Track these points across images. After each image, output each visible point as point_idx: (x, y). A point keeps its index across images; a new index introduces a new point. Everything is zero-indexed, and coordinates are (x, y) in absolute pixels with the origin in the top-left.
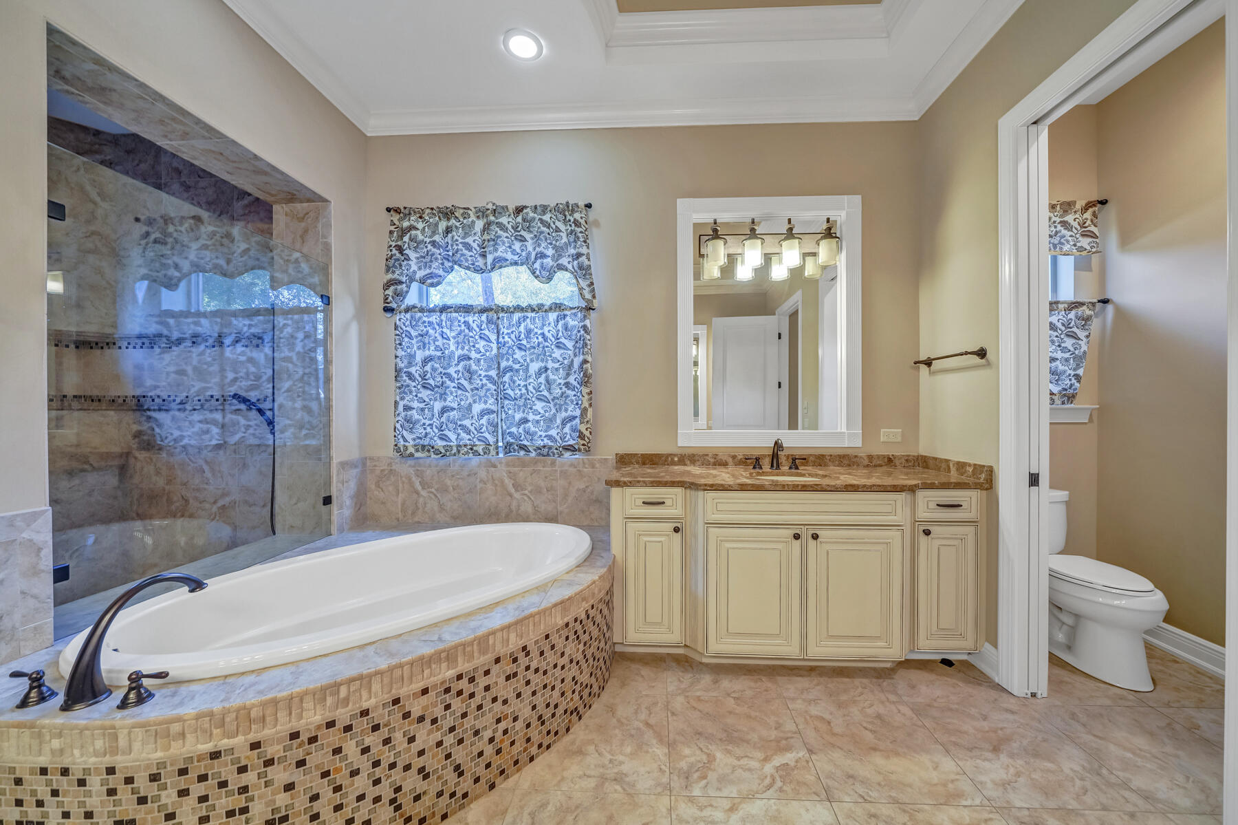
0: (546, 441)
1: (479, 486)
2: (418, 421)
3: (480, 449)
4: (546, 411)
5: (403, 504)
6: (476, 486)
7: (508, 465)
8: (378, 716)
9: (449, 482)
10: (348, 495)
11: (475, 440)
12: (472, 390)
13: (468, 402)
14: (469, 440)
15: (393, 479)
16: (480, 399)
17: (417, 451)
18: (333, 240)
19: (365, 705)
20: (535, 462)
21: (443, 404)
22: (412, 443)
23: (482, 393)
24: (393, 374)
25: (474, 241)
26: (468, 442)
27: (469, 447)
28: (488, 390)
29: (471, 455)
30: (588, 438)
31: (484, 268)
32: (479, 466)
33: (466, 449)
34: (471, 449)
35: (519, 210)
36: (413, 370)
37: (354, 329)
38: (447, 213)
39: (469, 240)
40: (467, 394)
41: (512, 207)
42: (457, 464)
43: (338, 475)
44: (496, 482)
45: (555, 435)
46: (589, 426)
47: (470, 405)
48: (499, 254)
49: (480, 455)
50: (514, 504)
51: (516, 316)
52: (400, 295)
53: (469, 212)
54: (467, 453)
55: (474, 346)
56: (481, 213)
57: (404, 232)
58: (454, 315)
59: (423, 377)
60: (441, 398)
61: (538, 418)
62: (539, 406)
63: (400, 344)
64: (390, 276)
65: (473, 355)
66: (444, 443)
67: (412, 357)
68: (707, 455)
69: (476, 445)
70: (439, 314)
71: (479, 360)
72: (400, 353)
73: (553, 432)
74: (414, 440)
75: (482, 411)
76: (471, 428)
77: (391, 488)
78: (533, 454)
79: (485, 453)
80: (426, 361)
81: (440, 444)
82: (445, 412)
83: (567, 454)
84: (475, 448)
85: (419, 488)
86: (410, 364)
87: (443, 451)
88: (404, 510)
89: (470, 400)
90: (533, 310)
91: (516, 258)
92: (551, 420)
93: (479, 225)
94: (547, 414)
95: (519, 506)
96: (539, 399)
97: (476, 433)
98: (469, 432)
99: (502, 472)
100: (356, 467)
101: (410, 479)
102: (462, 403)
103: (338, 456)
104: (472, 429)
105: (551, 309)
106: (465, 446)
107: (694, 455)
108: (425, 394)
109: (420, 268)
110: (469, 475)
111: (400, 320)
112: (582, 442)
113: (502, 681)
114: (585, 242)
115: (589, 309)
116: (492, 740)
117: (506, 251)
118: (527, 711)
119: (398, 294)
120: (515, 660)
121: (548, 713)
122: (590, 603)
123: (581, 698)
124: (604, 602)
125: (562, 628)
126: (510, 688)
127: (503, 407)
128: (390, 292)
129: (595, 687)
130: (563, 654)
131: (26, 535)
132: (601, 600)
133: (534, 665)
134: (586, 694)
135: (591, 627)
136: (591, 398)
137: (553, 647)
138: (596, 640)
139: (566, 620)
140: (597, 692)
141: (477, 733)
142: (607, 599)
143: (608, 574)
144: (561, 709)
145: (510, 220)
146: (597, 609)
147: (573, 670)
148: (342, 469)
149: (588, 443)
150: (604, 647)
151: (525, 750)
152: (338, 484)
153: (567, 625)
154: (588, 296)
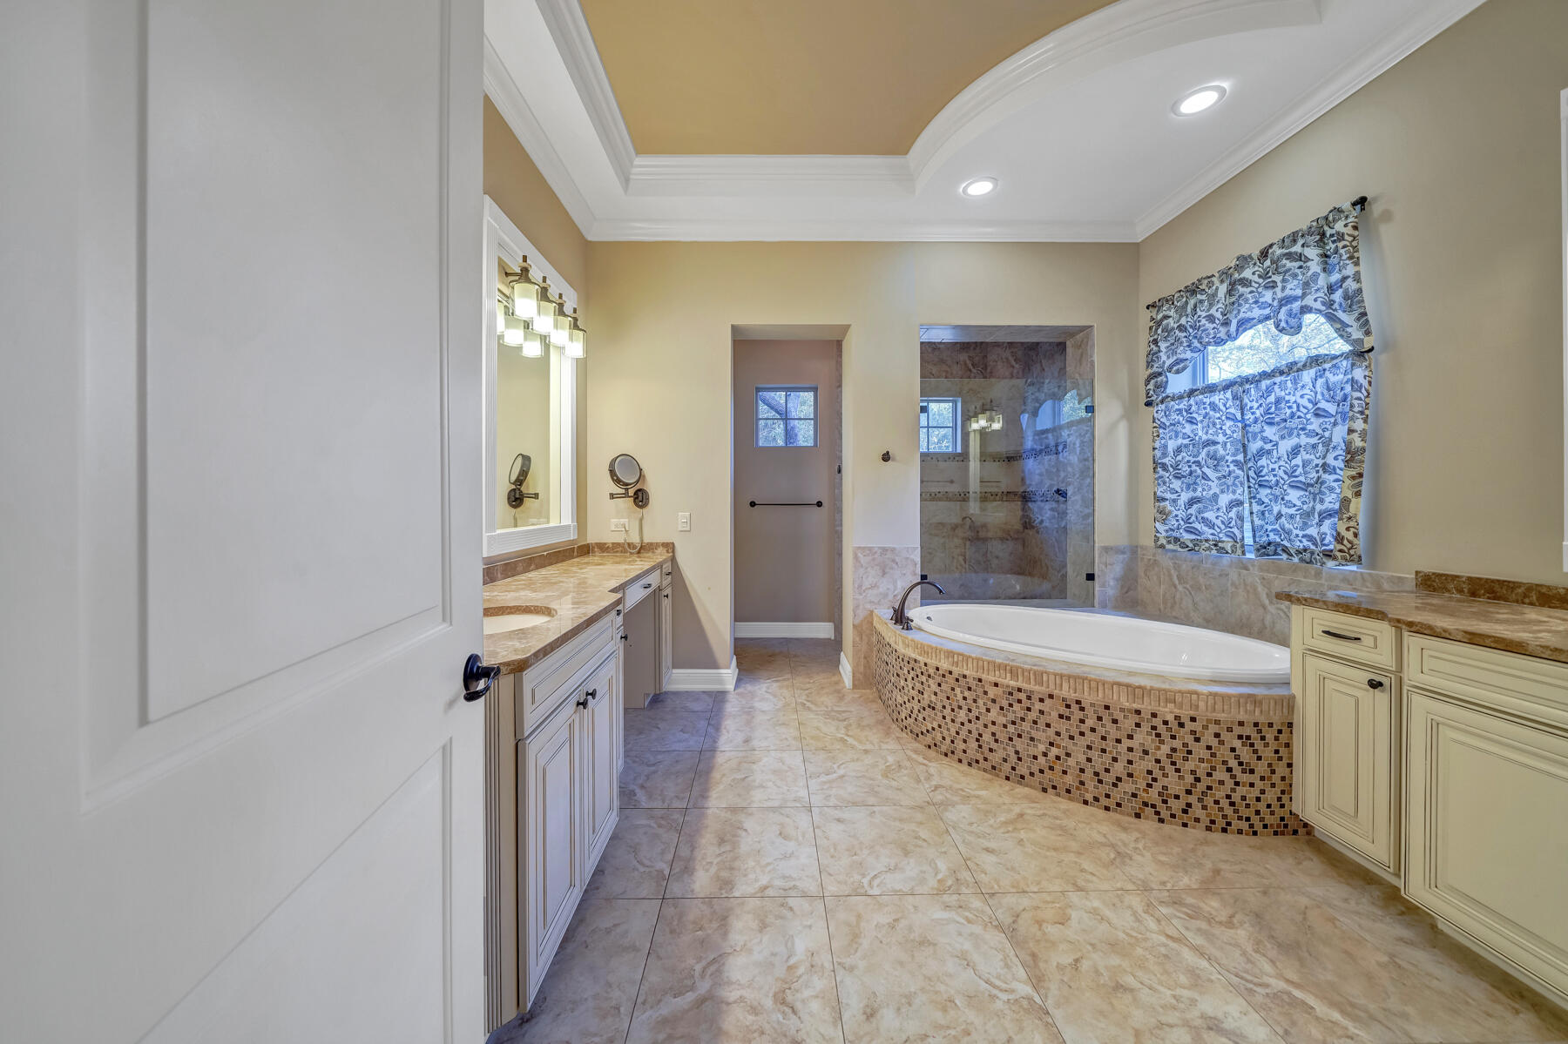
0: (1306, 543)
1: (1231, 589)
2: (1170, 512)
3: (1227, 547)
4: (1303, 503)
5: (1164, 596)
6: (1227, 590)
7: (1261, 570)
8: (973, 684)
9: (1201, 580)
10: (1112, 576)
11: (1221, 535)
12: (1219, 479)
13: (1211, 492)
14: (1212, 534)
15: (1156, 569)
16: (1228, 489)
17: (1169, 542)
18: (1096, 358)
19: (966, 672)
20: (1295, 569)
21: (1191, 494)
22: (1164, 534)
23: (1230, 481)
24: (1151, 466)
25: (1217, 311)
26: (1211, 537)
27: (1211, 542)
28: (1237, 477)
29: (1214, 552)
30: (1349, 541)
31: (1225, 337)
32: (1230, 566)
33: (1207, 545)
34: (1215, 545)
35: (1264, 254)
36: (1166, 461)
37: (1122, 430)
38: (1193, 290)
39: (1213, 311)
40: (1210, 483)
41: (1256, 253)
42: (1210, 561)
43: (1100, 557)
44: (1249, 588)
45: (1315, 535)
46: (1352, 524)
47: (1215, 496)
48: (1242, 315)
49: (1227, 553)
50: (1268, 618)
51: (1264, 384)
52: (1161, 387)
53: (1213, 279)
54: (1209, 549)
55: (1221, 429)
56: (1225, 274)
57: (1159, 323)
58: (1201, 397)
59: (1176, 467)
60: (1188, 488)
61: (1292, 511)
62: (1294, 496)
63: (1158, 436)
64: (1150, 371)
65: (1221, 438)
66: (1194, 537)
67: (1165, 447)
69: (1223, 542)
70: (1187, 399)
71: (1225, 443)
72: (1157, 445)
73: (1313, 531)
74: (1167, 531)
75: (1231, 502)
76: (1214, 520)
77: (1155, 578)
78: (1296, 560)
79: (1233, 551)
80: (1178, 450)
81: (1187, 537)
82: (1195, 503)
83: (1330, 564)
84: (1220, 544)
85: (1177, 582)
86: (1165, 455)
87: (1191, 545)
88: (1165, 602)
89: (1215, 489)
90: (1282, 373)
91: (1267, 311)
92: (1308, 514)
93: (1223, 289)
94: (1305, 507)
96: (1293, 487)
97: (1222, 527)
98: (1212, 526)
99: (1254, 576)
100: (1123, 553)
101: (1169, 571)
102: (1204, 493)
103: (1100, 540)
104: (1218, 522)
105: (1304, 366)
106: (1207, 541)
108: (1176, 484)
109: (1168, 357)
110: (1220, 575)
111: (1157, 412)
112: (1340, 547)
113: (1055, 714)
114: (1351, 258)
115: (1360, 354)
116: (1045, 755)
117: (1250, 310)
118: (1082, 758)
119: (1157, 386)
120: (1068, 706)
121: (1109, 778)
122: (1187, 713)
123: (1165, 802)
124: (1230, 730)
125: (1129, 711)
126: (1062, 726)
127: (1254, 498)
128: (1151, 386)
129: (1197, 811)
130: (1130, 737)
131: (912, 557)
132: (1217, 722)
133: (1090, 722)
134: (1177, 806)
135: (1190, 739)
136: (1360, 484)
137: (1115, 721)
138: (1201, 760)
139: (1136, 706)
140: (1205, 821)
141: (1032, 739)
142: (1238, 730)
143: (1246, 703)
144: (1127, 787)
145: (1257, 268)
146: (1205, 727)
147: (1151, 765)
148: (1107, 553)
149: (1349, 549)
150: (1230, 783)
151: (1078, 788)
152: (1101, 565)
153: (1138, 712)
154: (1357, 334)
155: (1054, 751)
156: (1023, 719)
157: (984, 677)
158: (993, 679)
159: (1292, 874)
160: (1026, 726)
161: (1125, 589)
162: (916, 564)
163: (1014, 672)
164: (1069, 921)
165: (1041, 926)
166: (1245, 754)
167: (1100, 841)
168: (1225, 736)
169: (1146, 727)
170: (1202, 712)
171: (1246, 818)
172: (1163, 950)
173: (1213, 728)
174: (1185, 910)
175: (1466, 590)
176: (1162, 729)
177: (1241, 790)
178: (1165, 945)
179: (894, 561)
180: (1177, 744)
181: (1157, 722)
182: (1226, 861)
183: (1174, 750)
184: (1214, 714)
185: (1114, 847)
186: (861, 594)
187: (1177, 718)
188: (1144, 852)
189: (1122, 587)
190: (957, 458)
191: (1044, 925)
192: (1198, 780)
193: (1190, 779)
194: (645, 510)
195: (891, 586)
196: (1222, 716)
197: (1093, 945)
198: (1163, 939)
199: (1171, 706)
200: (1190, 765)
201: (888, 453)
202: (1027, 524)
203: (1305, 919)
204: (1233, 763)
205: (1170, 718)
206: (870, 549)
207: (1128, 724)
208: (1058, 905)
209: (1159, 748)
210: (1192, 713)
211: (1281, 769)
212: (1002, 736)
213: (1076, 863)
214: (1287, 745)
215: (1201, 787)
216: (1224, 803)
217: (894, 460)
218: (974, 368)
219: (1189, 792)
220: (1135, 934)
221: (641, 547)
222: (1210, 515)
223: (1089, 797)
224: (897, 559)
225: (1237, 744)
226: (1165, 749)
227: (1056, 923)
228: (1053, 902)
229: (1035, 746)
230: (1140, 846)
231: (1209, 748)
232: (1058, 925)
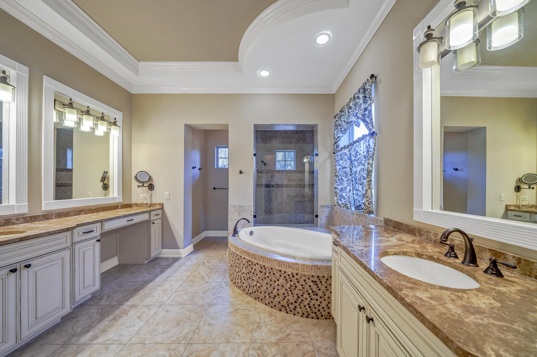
2: (338, 193)
3: (349, 206)
5: (338, 223)
7: (356, 215)
9: (345, 218)
10: (324, 216)
11: (347, 202)
12: (347, 181)
13: (344, 186)
14: (345, 202)
15: (337, 213)
16: (349, 185)
17: (337, 204)
18: (319, 136)
22: (336, 201)
23: (349, 182)
26: (344, 203)
27: (344, 205)
29: (345, 208)
30: (367, 206)
31: (347, 128)
32: (350, 213)
33: (343, 205)
34: (345, 206)
35: (354, 97)
36: (337, 174)
38: (342, 111)
40: (344, 182)
42: (347, 212)
43: (320, 209)
44: (354, 222)
46: (368, 199)
47: (346, 187)
49: (349, 208)
51: (355, 146)
53: (345, 106)
54: (343, 207)
55: (347, 162)
57: (336, 124)
58: (343, 151)
59: (339, 176)
60: (341, 184)
62: (360, 188)
63: (336, 165)
64: (334, 141)
67: (337, 169)
69: (347, 204)
70: (341, 151)
72: (335, 168)
75: (350, 190)
76: (345, 196)
80: (339, 170)
81: (340, 202)
84: (347, 205)
85: (341, 219)
86: (337, 172)
87: (341, 205)
89: (346, 185)
96: (359, 184)
97: (348, 199)
98: (344, 198)
99: (355, 218)
100: (328, 207)
101: (339, 215)
103: (320, 203)
104: (346, 197)
105: (361, 139)
108: (338, 183)
111: (335, 156)
112: (365, 208)
113: (258, 271)
114: (369, 97)
115: (372, 134)
116: (256, 285)
117: (352, 118)
118: (265, 288)
119: (337, 147)
120: (262, 268)
121: (272, 296)
122: (295, 272)
123: (288, 305)
124: (309, 279)
125: (278, 270)
126: (260, 275)
127: (354, 188)
128: (335, 147)
129: (298, 309)
130: (278, 280)
131: (250, 209)
132: (305, 276)
133: (267, 274)
134: (292, 307)
135: (296, 282)
137: (274, 274)
138: (300, 290)
139: (280, 269)
140: (301, 313)
141: (253, 280)
142: (312, 279)
143: (314, 269)
144: (277, 299)
146: (301, 277)
147: (284, 291)
148: (322, 207)
149: (367, 209)
150: (309, 299)
151: (264, 299)
152: (320, 212)
153: (280, 271)
154: (371, 127)
155: (258, 284)
161: (329, 221)
162: (252, 211)
166: (314, 288)
168: (307, 281)
169: (283, 277)
170: (300, 272)
171: (315, 312)
173: (303, 278)
175: (393, 226)
176: (287, 277)
177: (313, 302)
179: (243, 210)
180: (292, 283)
181: (286, 275)
183: (291, 286)
184: (304, 273)
185: (259, 324)
187: (292, 273)
188: (269, 326)
192: (298, 297)
193: (296, 297)
194: (153, 191)
196: (306, 273)
199: (290, 269)
200: (296, 292)
201: (240, 171)
204: (310, 291)
205: (290, 273)
206: (235, 206)
207: (277, 275)
209: (286, 285)
210: (297, 272)
211: (328, 294)
212: (246, 278)
214: (330, 285)
215: (300, 300)
216: (307, 306)
217: (244, 173)
218: (300, 140)
219: (296, 302)
221: (150, 205)
222: (344, 194)
223: (267, 302)
224: (245, 210)
225: (311, 284)
226: (288, 285)
229: (254, 282)
230: (269, 323)
231: (302, 285)
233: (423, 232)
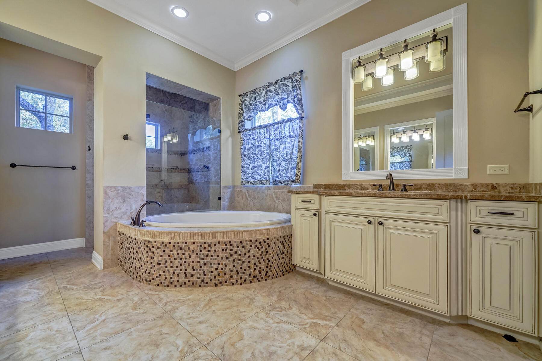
0: (287, 179)
1: (265, 197)
2: (246, 172)
3: (265, 182)
4: (286, 166)
5: (244, 203)
6: (264, 197)
7: (274, 189)
8: (182, 245)
9: (256, 195)
10: (227, 198)
11: (263, 178)
12: (262, 159)
13: (260, 163)
14: (260, 178)
15: (241, 194)
16: (265, 162)
17: (246, 183)
18: (221, 111)
19: (179, 241)
20: (283, 188)
21: (253, 165)
22: (244, 180)
23: (265, 160)
24: (240, 155)
25: (262, 100)
26: (260, 179)
28: (267, 158)
30: (299, 176)
31: (265, 109)
32: (265, 189)
33: (259, 182)
34: (261, 182)
35: (276, 83)
36: (245, 153)
37: (230, 140)
38: (254, 92)
39: (261, 100)
40: (260, 160)
42: (259, 188)
43: (223, 190)
44: (270, 196)
45: (289, 176)
46: (300, 171)
47: (261, 165)
48: (269, 102)
49: (264, 184)
50: (276, 205)
51: (276, 126)
52: (243, 126)
53: (261, 89)
54: (259, 184)
55: (263, 141)
56: (264, 88)
57: (243, 102)
58: (257, 130)
59: (248, 155)
60: (252, 163)
61: (283, 168)
62: (284, 163)
63: (242, 144)
64: (240, 120)
65: (263, 145)
66: (254, 180)
67: (245, 148)
68: (357, 184)
69: (263, 181)
70: (252, 131)
71: (264, 147)
72: (242, 147)
73: (288, 175)
74: (245, 179)
75: (265, 167)
77: (241, 197)
78: (283, 185)
79: (266, 184)
80: (249, 149)
81: (252, 180)
82: (254, 168)
83: (293, 184)
84: (262, 182)
85: (248, 197)
86: (244, 151)
87: (253, 183)
88: (244, 205)
89: (261, 163)
90: (281, 123)
91: (276, 102)
92: (288, 169)
93: (264, 93)
94: (286, 167)
95: (278, 206)
96: (283, 160)
97: (263, 176)
98: (260, 175)
99: (272, 192)
100: (230, 188)
101: (245, 194)
102: (258, 164)
103: (223, 184)
104: (262, 174)
105: (287, 121)
106: (259, 180)
107: (349, 184)
108: (249, 161)
109: (246, 115)
110: (262, 193)
111: (242, 135)
112: (297, 178)
113: (221, 250)
114: (299, 88)
115: (301, 118)
116: (216, 269)
117: (272, 101)
118: (231, 266)
119: (242, 126)
120: (226, 245)
121: (241, 271)
122: (266, 237)
123: (260, 273)
124: (278, 240)
125: (248, 241)
126: (223, 255)
127: (272, 165)
128: (240, 125)
129: (270, 273)
130: (249, 252)
131: (141, 191)
132: (275, 238)
133: (234, 250)
134: (263, 273)
135: (267, 247)
136: (301, 158)
137: (243, 247)
138: (270, 254)
139: (250, 239)
140: (271, 276)
141: (211, 264)
142: (280, 240)
143: (282, 230)
144: (248, 272)
145: (274, 87)
146: (271, 241)
147: (255, 260)
148: (225, 188)
149: (299, 178)
150: (278, 260)
151: (230, 279)
152: (223, 193)
153: (251, 241)
154: (301, 112)
155: (221, 266)
156: (207, 256)
157: (188, 241)
158: (192, 241)
159: (297, 283)
160: (208, 259)
161: (231, 202)
162: (144, 195)
163: (202, 235)
164: (244, 337)
165: (234, 346)
166: (281, 247)
167: (242, 297)
168: (277, 243)
169: (254, 246)
170: (271, 236)
171: (282, 270)
172: (278, 329)
173: (274, 241)
174: (277, 310)
175: (324, 188)
176: (259, 245)
177: (281, 261)
178: (277, 327)
179: (130, 194)
180: (263, 250)
181: (257, 243)
182: (280, 287)
183: (262, 252)
184: (274, 236)
185: (248, 298)
186: (109, 214)
187: (263, 240)
188: (258, 295)
189: (230, 201)
190: (158, 152)
191: (235, 345)
192: (269, 261)
193: (267, 262)
195: (129, 208)
196: (275, 236)
197: (256, 342)
198: (276, 325)
199: (262, 235)
200: (267, 257)
201: (127, 135)
202: (191, 181)
203: (305, 296)
204: (279, 252)
205: (261, 240)
206: (115, 188)
207: (248, 247)
208: (237, 332)
209: (258, 253)
210: (268, 237)
211: (289, 251)
212: (197, 267)
213: (238, 310)
214: (291, 242)
215: (270, 263)
216: (276, 267)
217: (131, 140)
218: (166, 111)
219: (267, 267)
220: (267, 328)
222: (259, 171)
223: (234, 282)
224: (133, 193)
225: (279, 245)
226: (260, 253)
227: (239, 341)
228: (235, 332)
229: (212, 267)
230: (256, 293)
231: (272, 248)
232: (241, 341)
233: (351, 186)
